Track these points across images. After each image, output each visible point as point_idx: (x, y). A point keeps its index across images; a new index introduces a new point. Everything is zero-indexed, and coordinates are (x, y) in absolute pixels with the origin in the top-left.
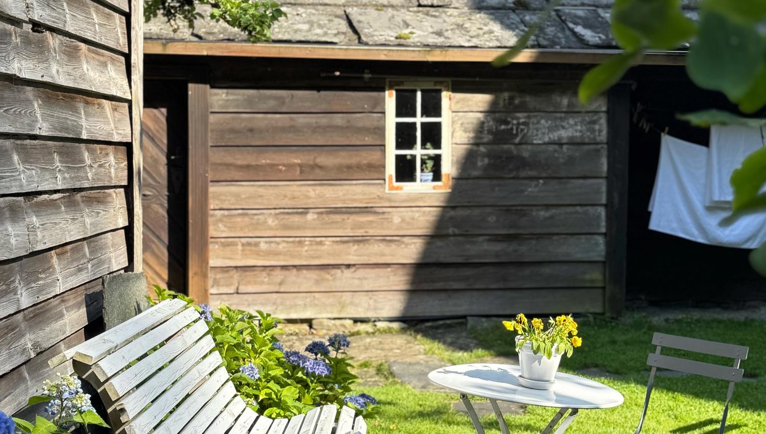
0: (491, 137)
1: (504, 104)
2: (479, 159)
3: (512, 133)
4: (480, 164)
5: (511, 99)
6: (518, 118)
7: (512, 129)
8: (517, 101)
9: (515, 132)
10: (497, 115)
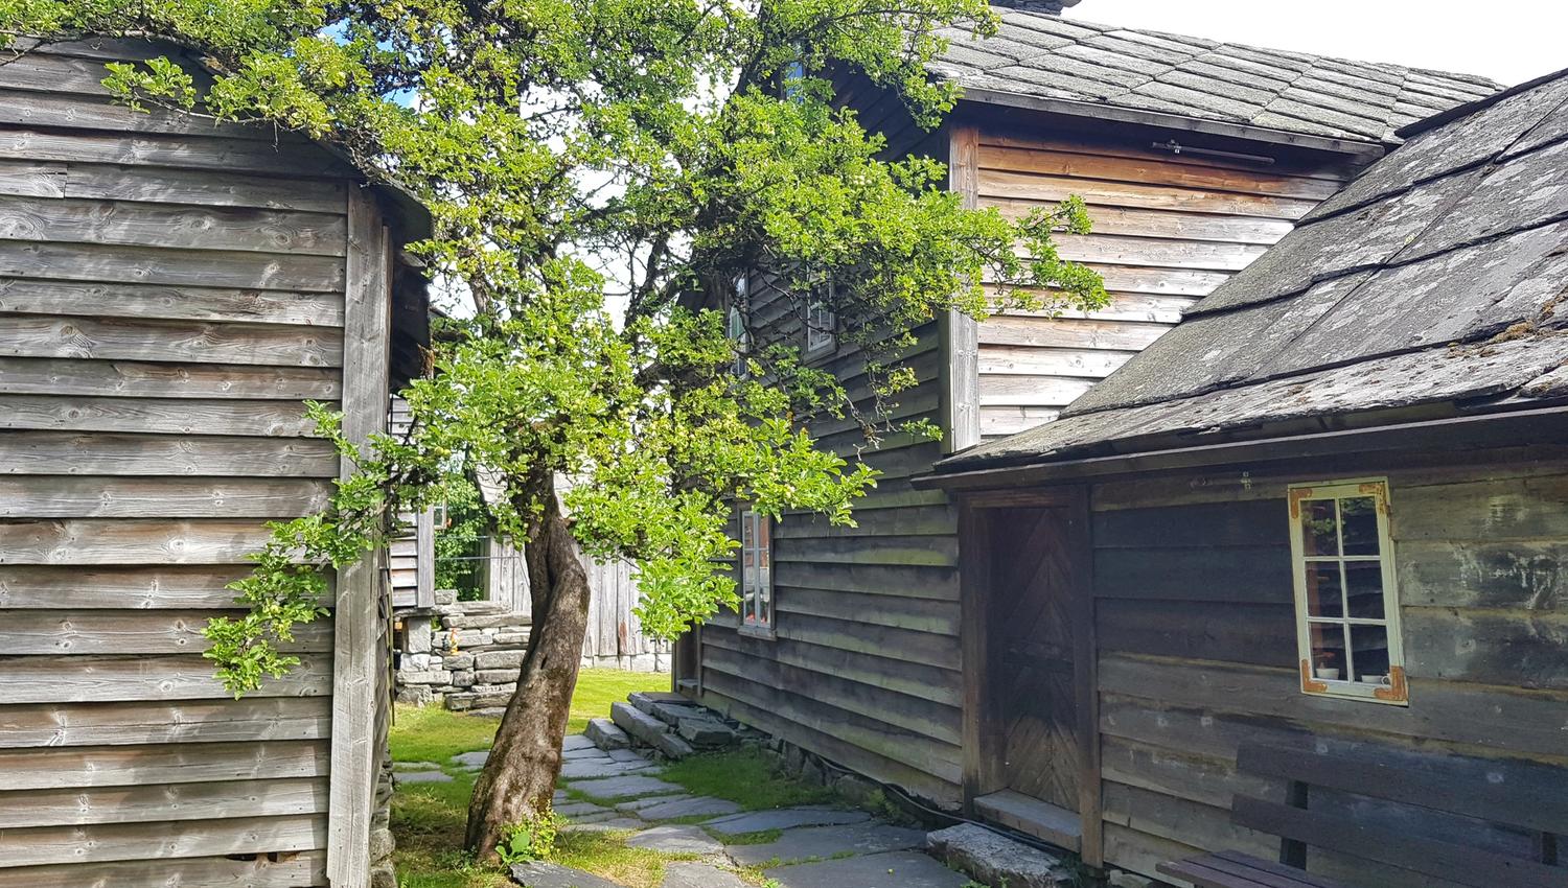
0: (1474, 594)
1: (1495, 522)
2: (1459, 641)
3: (1521, 587)
4: (1459, 651)
5: (1509, 509)
6: (1531, 554)
7: (1518, 577)
8: (1521, 516)
9: (1524, 585)
10: (1485, 547)
